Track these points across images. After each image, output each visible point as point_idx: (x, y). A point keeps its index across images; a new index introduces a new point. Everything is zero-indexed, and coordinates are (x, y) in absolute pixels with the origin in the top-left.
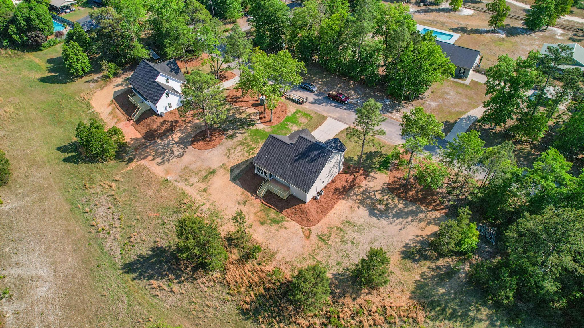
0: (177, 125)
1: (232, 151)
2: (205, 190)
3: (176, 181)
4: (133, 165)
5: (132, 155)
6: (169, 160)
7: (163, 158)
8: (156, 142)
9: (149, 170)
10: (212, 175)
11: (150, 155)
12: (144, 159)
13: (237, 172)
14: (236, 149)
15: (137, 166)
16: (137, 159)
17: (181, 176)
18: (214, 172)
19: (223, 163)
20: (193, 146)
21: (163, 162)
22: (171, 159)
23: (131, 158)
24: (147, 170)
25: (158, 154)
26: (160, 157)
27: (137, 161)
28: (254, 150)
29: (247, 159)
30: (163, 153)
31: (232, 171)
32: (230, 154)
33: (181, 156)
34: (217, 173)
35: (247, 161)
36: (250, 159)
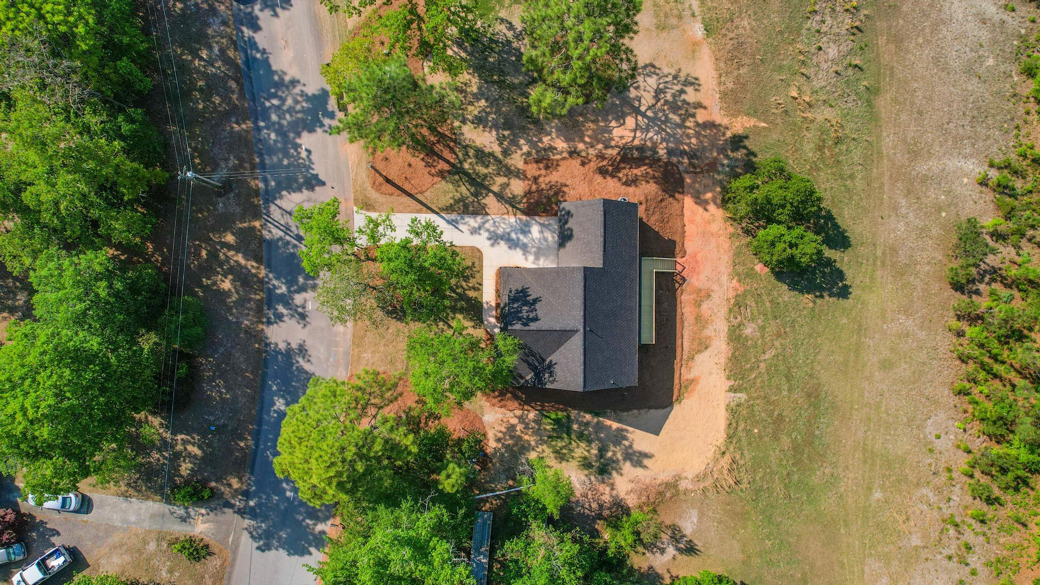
0: (605, 163)
3: (693, 15)
4: (739, 125)
5: (727, 157)
6: (675, 77)
7: (682, 92)
8: (670, 152)
9: (720, 83)
11: (698, 124)
12: (711, 125)
15: (733, 115)
16: (724, 134)
17: (680, 17)
21: (687, 83)
22: (670, 78)
23: (732, 151)
24: (722, 88)
25: (683, 112)
26: (684, 101)
27: (727, 128)
30: (674, 107)
33: (650, 69)
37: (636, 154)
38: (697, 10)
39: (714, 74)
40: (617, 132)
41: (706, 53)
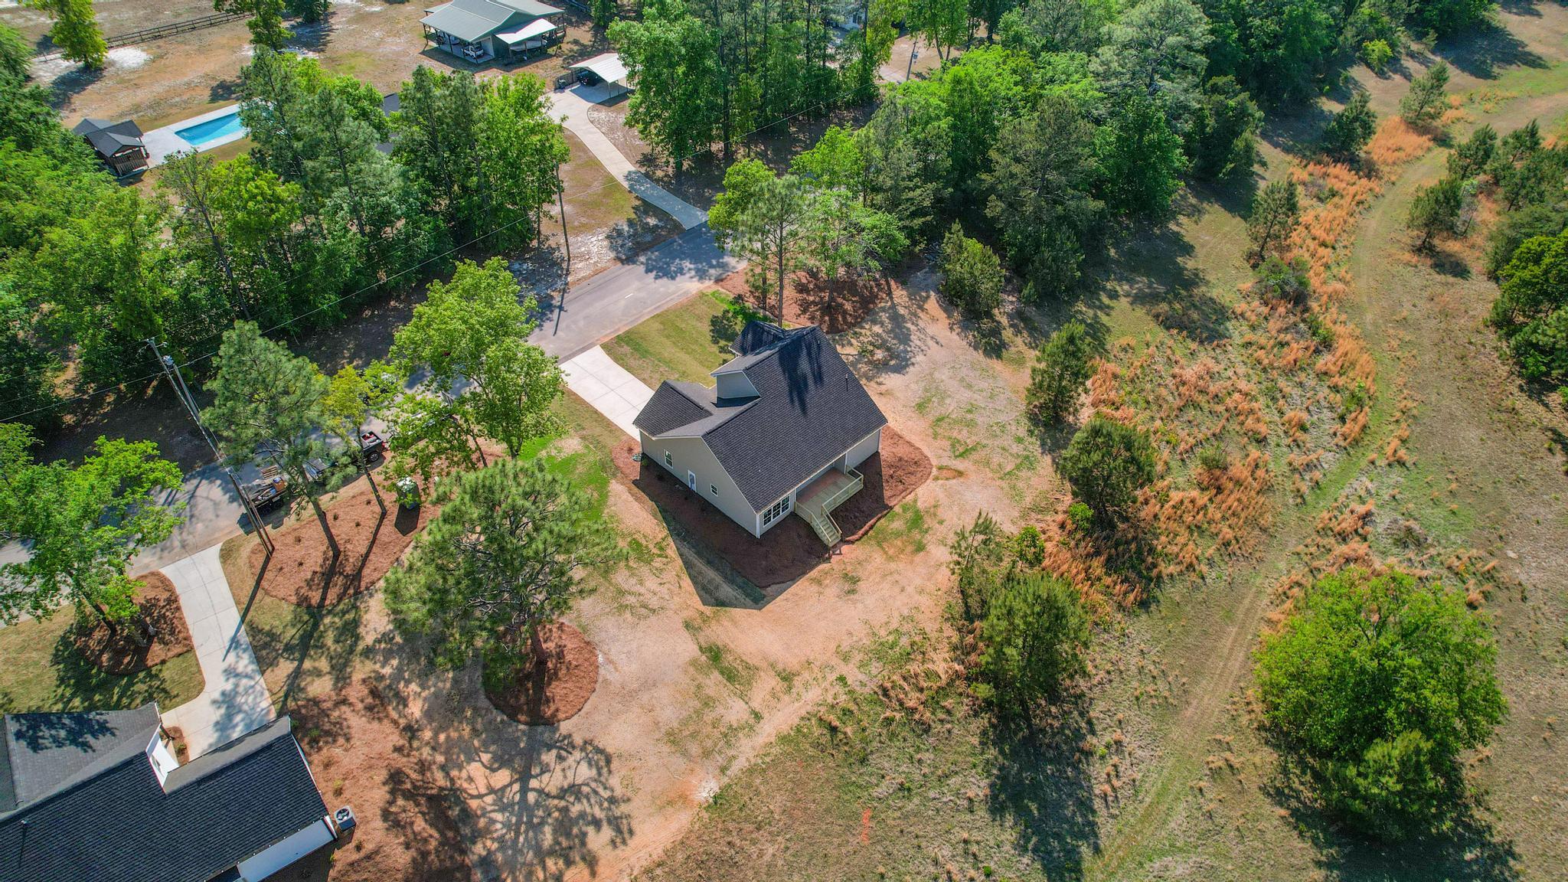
1: (631, 600)
3: (723, 770)
9: (648, 871)
10: (728, 660)
13: (727, 590)
14: (625, 587)
17: (707, 754)
18: (715, 654)
19: (680, 626)
20: (561, 715)
21: (615, 822)
22: (606, 794)
28: (644, 543)
29: (679, 562)
30: (564, 826)
31: (721, 603)
32: (645, 607)
33: (601, 759)
34: (719, 644)
35: (688, 565)
36: (681, 555)
37: (455, 812)
38: (735, 768)
39: (657, 853)
40: (475, 769)
41: (680, 821)
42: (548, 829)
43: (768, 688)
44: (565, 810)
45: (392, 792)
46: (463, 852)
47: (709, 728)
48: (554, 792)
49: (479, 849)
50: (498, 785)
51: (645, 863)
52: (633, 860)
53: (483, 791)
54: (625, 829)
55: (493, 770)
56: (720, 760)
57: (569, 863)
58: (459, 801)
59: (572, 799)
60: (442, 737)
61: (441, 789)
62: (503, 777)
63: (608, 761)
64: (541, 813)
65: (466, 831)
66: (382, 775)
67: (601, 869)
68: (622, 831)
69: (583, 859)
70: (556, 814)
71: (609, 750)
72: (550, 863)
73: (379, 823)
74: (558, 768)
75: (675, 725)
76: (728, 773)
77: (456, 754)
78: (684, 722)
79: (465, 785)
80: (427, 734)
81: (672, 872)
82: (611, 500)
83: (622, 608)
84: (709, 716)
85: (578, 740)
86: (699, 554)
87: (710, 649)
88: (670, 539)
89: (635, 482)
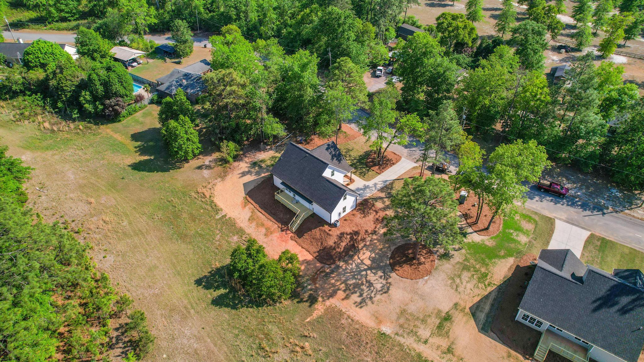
0: (359, 238)
1: (458, 281)
2: (449, 350)
3: (397, 334)
4: (320, 308)
5: (311, 290)
6: (371, 298)
7: (361, 295)
8: (338, 267)
9: (349, 317)
10: (447, 324)
11: (339, 289)
12: (332, 296)
13: (482, 316)
14: (463, 277)
15: (327, 309)
16: (322, 297)
17: (401, 326)
18: (448, 318)
19: (455, 302)
20: (397, 272)
21: (363, 301)
22: (373, 295)
23: (311, 294)
24: (346, 316)
25: (350, 288)
26: (356, 292)
27: (324, 301)
28: (488, 277)
29: (486, 293)
30: (357, 286)
31: (474, 315)
32: (457, 286)
33: (386, 290)
34: (453, 319)
35: (487, 297)
36: (490, 293)
37: (351, 253)
38: (398, 338)
39: (356, 318)
40: (368, 254)
41: (371, 323)
42: (354, 281)
43: (441, 344)
44: (362, 284)
45: (350, 233)
46: (339, 260)
47: (412, 325)
48: (368, 279)
49: (341, 264)
50: (364, 262)
51: (351, 315)
52: (351, 311)
53: (361, 258)
54: (362, 305)
55: (369, 259)
56: (401, 332)
57: (345, 291)
58: (355, 253)
59: (367, 285)
60: (376, 241)
61: (358, 247)
62: (368, 262)
63: (385, 293)
64: (359, 277)
65: (346, 258)
66: (355, 229)
67: (345, 301)
68: (361, 304)
69: (347, 295)
70: (360, 282)
71: (390, 291)
72: (343, 285)
73: (339, 233)
74: (377, 277)
75: (409, 311)
76: (396, 336)
77: (371, 247)
78: (411, 314)
79: (361, 253)
80: (375, 237)
81: (351, 325)
82: (503, 260)
83: (453, 279)
84: (418, 323)
85: (390, 280)
86: (495, 300)
87: (449, 316)
88: (496, 287)
89: (518, 266)
